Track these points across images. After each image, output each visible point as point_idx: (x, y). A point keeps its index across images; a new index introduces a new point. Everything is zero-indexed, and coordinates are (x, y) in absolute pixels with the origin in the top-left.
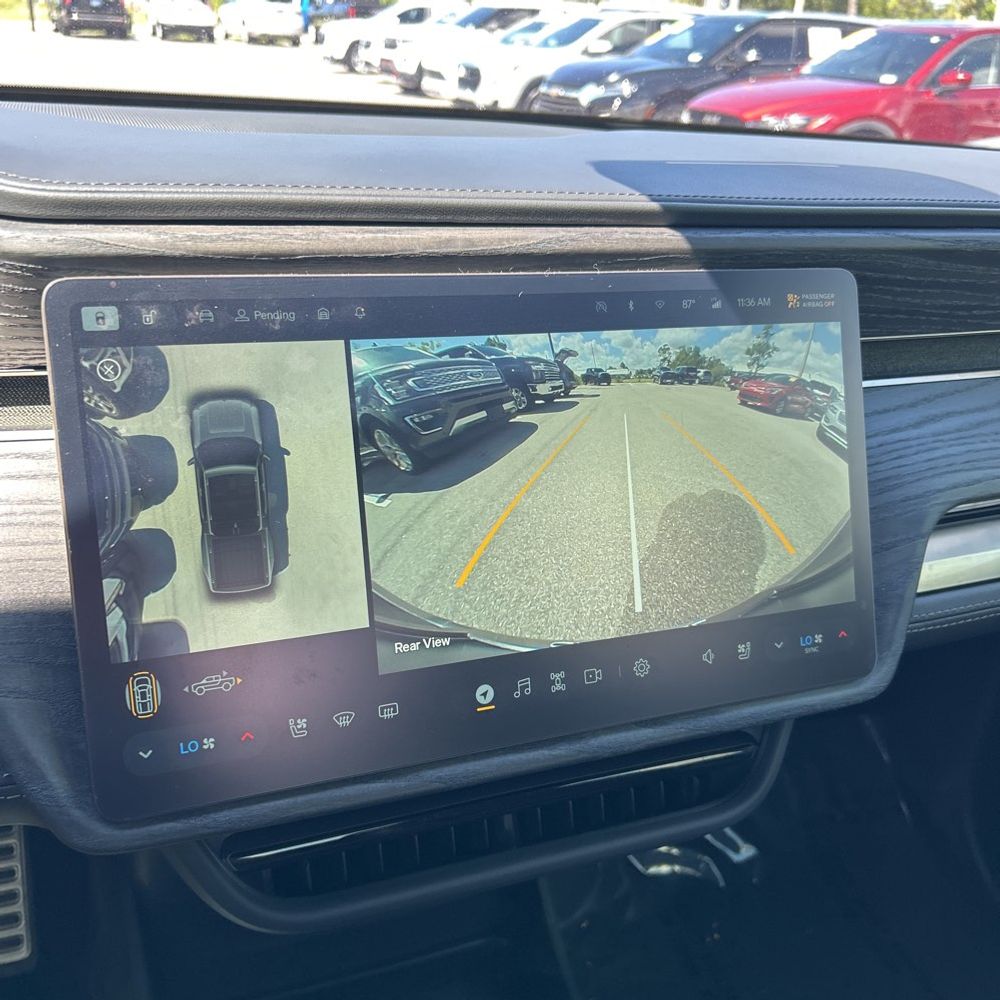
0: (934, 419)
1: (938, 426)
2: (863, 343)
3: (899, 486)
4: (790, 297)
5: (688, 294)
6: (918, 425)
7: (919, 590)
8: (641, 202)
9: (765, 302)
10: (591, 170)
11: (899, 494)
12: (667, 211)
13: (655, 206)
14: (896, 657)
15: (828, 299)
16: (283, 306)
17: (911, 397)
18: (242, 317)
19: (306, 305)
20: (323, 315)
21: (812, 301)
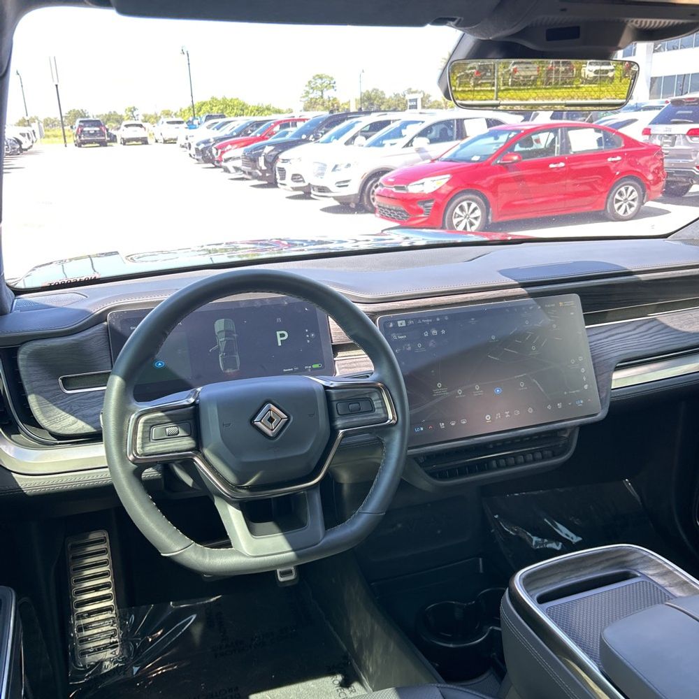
0: (613, 335)
1: (613, 338)
2: (584, 315)
3: (600, 357)
4: (560, 303)
5: (531, 305)
6: (607, 338)
7: (612, 388)
8: (514, 282)
9: (553, 305)
10: (499, 274)
11: (602, 359)
12: (520, 284)
13: (517, 283)
14: (608, 408)
15: (572, 303)
16: (429, 318)
17: (604, 330)
18: (420, 322)
19: (434, 318)
20: (438, 319)
21: (567, 303)
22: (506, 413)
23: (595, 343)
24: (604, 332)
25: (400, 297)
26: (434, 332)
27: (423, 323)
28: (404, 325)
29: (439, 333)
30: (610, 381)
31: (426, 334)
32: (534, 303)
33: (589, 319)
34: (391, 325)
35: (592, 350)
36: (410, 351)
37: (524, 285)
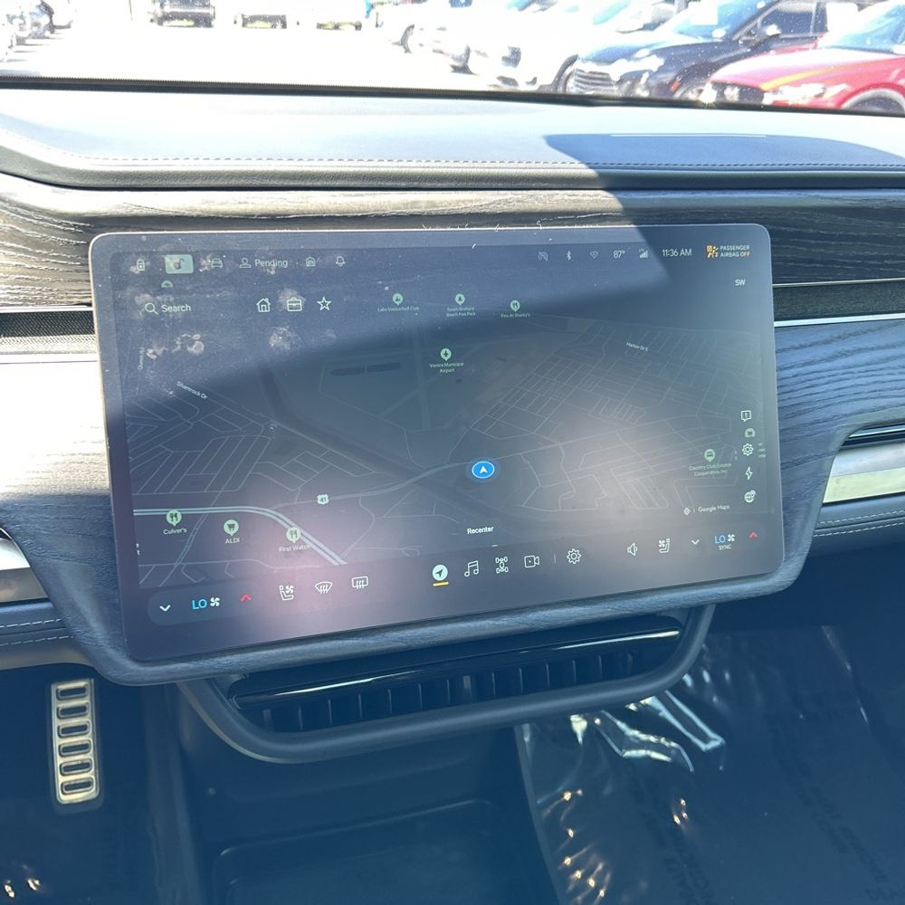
0: (845, 354)
1: (850, 360)
2: (774, 289)
3: (801, 413)
4: (709, 248)
5: (618, 246)
7: (825, 501)
8: (579, 169)
9: (690, 252)
11: (808, 418)
12: (602, 176)
13: (591, 172)
14: (804, 557)
15: (744, 250)
16: (278, 256)
17: (826, 335)
18: (245, 264)
19: (296, 255)
20: (310, 263)
21: (730, 251)
22: (498, 560)
23: (794, 371)
24: (827, 342)
25: (184, 176)
26: (292, 302)
27: (256, 270)
28: (188, 268)
29: (310, 305)
30: (821, 481)
31: (264, 307)
32: (639, 238)
33: (787, 304)
34: (140, 267)
35: (783, 389)
36: (194, 357)
37: (614, 183)
